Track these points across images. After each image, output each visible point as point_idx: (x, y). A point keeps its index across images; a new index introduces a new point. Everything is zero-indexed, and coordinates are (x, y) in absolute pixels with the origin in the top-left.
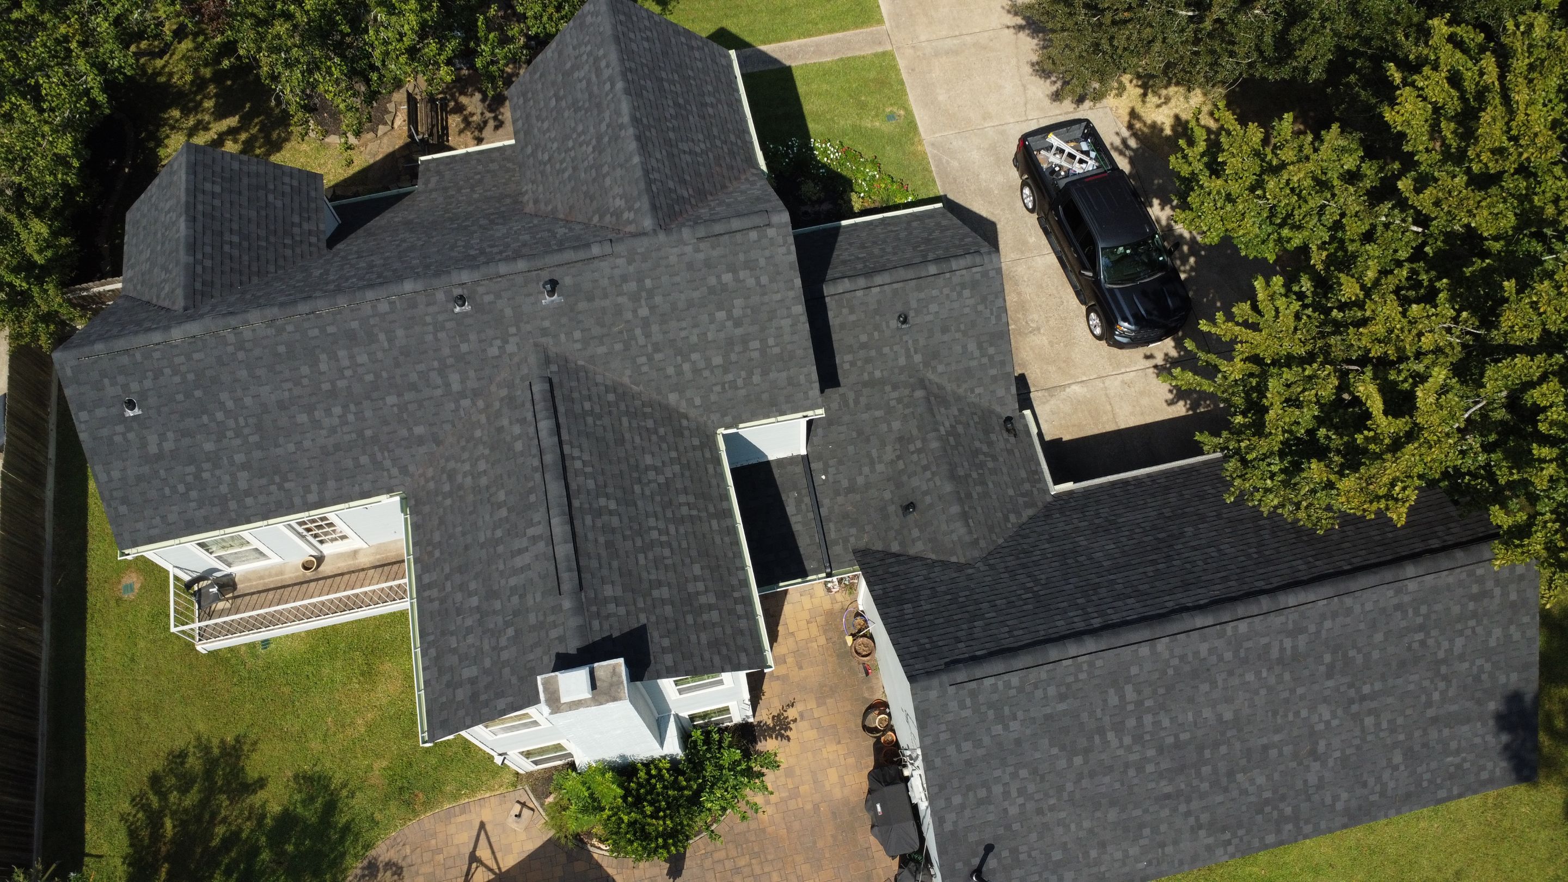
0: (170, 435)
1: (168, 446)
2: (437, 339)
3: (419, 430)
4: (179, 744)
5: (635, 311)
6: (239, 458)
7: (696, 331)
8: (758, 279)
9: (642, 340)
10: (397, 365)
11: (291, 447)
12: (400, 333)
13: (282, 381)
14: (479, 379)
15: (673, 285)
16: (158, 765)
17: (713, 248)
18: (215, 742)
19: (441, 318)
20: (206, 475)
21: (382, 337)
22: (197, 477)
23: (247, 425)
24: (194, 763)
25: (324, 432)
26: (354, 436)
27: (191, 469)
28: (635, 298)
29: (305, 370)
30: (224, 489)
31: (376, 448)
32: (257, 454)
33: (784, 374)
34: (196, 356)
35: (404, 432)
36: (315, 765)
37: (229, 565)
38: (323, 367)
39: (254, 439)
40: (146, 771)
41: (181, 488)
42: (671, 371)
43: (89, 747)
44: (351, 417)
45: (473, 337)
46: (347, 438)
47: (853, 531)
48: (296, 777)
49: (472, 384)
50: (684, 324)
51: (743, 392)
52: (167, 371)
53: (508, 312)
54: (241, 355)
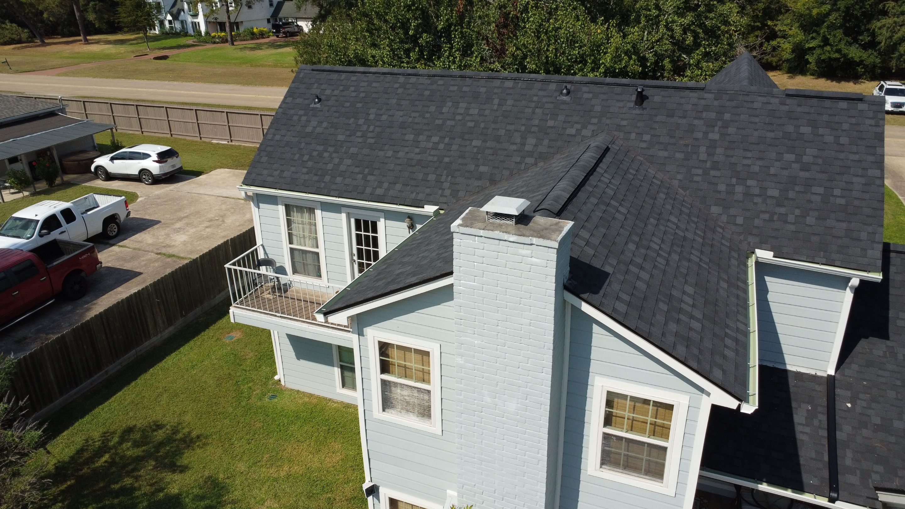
0: (325, 124)
1: (319, 130)
2: (533, 113)
3: (483, 169)
4: (165, 421)
5: (706, 133)
6: (353, 150)
7: (760, 163)
8: (837, 137)
9: (703, 156)
10: (495, 122)
11: (390, 153)
12: (510, 102)
13: (413, 111)
14: (549, 147)
15: (752, 123)
16: (140, 423)
17: (799, 105)
18: (186, 430)
19: (544, 100)
20: (326, 155)
21: (496, 101)
22: (320, 155)
23: (373, 132)
24: (160, 435)
25: (417, 150)
26: (435, 159)
27: (320, 148)
28: (711, 125)
29: (432, 109)
30: (330, 166)
31: (445, 172)
32: (365, 151)
33: (844, 225)
34: (374, 84)
35: (472, 167)
36: (228, 478)
37: (295, 271)
38: (445, 110)
39: (372, 141)
40: (131, 423)
41: (306, 158)
42: (722, 187)
43: (120, 394)
44: (441, 146)
45: (561, 118)
46: (430, 158)
47: (880, 468)
48: (209, 477)
49: (541, 149)
50: (749, 154)
51: (792, 228)
52: (352, 89)
53: (598, 108)
54: (400, 91)
